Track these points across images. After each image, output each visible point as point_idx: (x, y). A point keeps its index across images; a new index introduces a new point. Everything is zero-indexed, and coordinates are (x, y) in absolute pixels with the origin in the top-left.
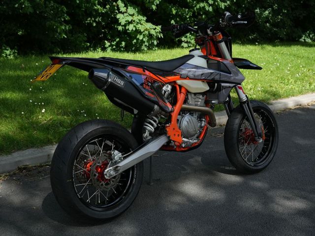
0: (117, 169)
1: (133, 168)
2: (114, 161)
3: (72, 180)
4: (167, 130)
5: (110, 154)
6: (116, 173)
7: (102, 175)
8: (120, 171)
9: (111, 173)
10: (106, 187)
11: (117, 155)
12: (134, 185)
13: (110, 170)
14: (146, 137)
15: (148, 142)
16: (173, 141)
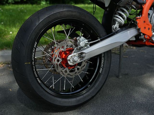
0: (82, 56)
1: (100, 56)
2: (79, 47)
3: (32, 63)
4: (138, 22)
5: (76, 41)
6: (80, 60)
7: (65, 61)
8: (86, 58)
9: (75, 59)
10: (71, 74)
11: (83, 41)
12: (100, 74)
13: (75, 56)
14: (116, 28)
15: (117, 32)
16: (143, 34)
